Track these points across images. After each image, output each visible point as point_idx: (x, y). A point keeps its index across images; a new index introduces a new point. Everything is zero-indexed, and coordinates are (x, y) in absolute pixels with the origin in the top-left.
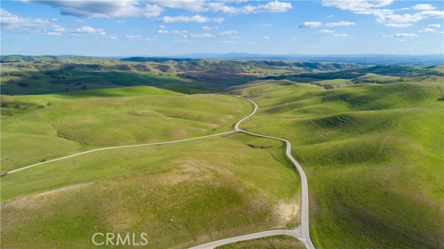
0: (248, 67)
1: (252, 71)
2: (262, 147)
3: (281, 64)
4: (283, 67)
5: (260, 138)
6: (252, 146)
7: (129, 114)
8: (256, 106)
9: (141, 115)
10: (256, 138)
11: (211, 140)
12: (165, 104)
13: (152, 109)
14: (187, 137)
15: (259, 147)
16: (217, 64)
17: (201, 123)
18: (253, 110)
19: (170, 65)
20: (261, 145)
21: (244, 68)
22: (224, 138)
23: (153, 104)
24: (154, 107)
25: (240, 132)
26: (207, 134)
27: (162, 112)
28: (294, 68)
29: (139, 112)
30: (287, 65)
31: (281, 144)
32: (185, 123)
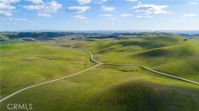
3: (72, 33)
6: (125, 71)
7: (22, 60)
9: (31, 61)
12: (41, 53)
13: (35, 56)
17: (73, 62)
27: (43, 57)
29: (29, 58)
30: (75, 34)
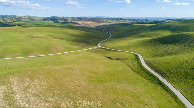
0: (106, 20)
1: (107, 22)
2: (118, 59)
3: (121, 19)
4: (122, 21)
5: (116, 52)
6: (110, 58)
7: (28, 36)
8: (111, 35)
10: (113, 52)
11: (78, 53)
14: (62, 51)
15: (116, 59)
16: (91, 19)
18: (109, 37)
19: (69, 19)
20: (117, 57)
21: (104, 21)
22: (89, 52)
23: (47, 32)
24: (47, 33)
25: (101, 48)
26: (78, 50)
28: (127, 21)
30: (124, 20)
31: (134, 57)
32: (64, 42)
